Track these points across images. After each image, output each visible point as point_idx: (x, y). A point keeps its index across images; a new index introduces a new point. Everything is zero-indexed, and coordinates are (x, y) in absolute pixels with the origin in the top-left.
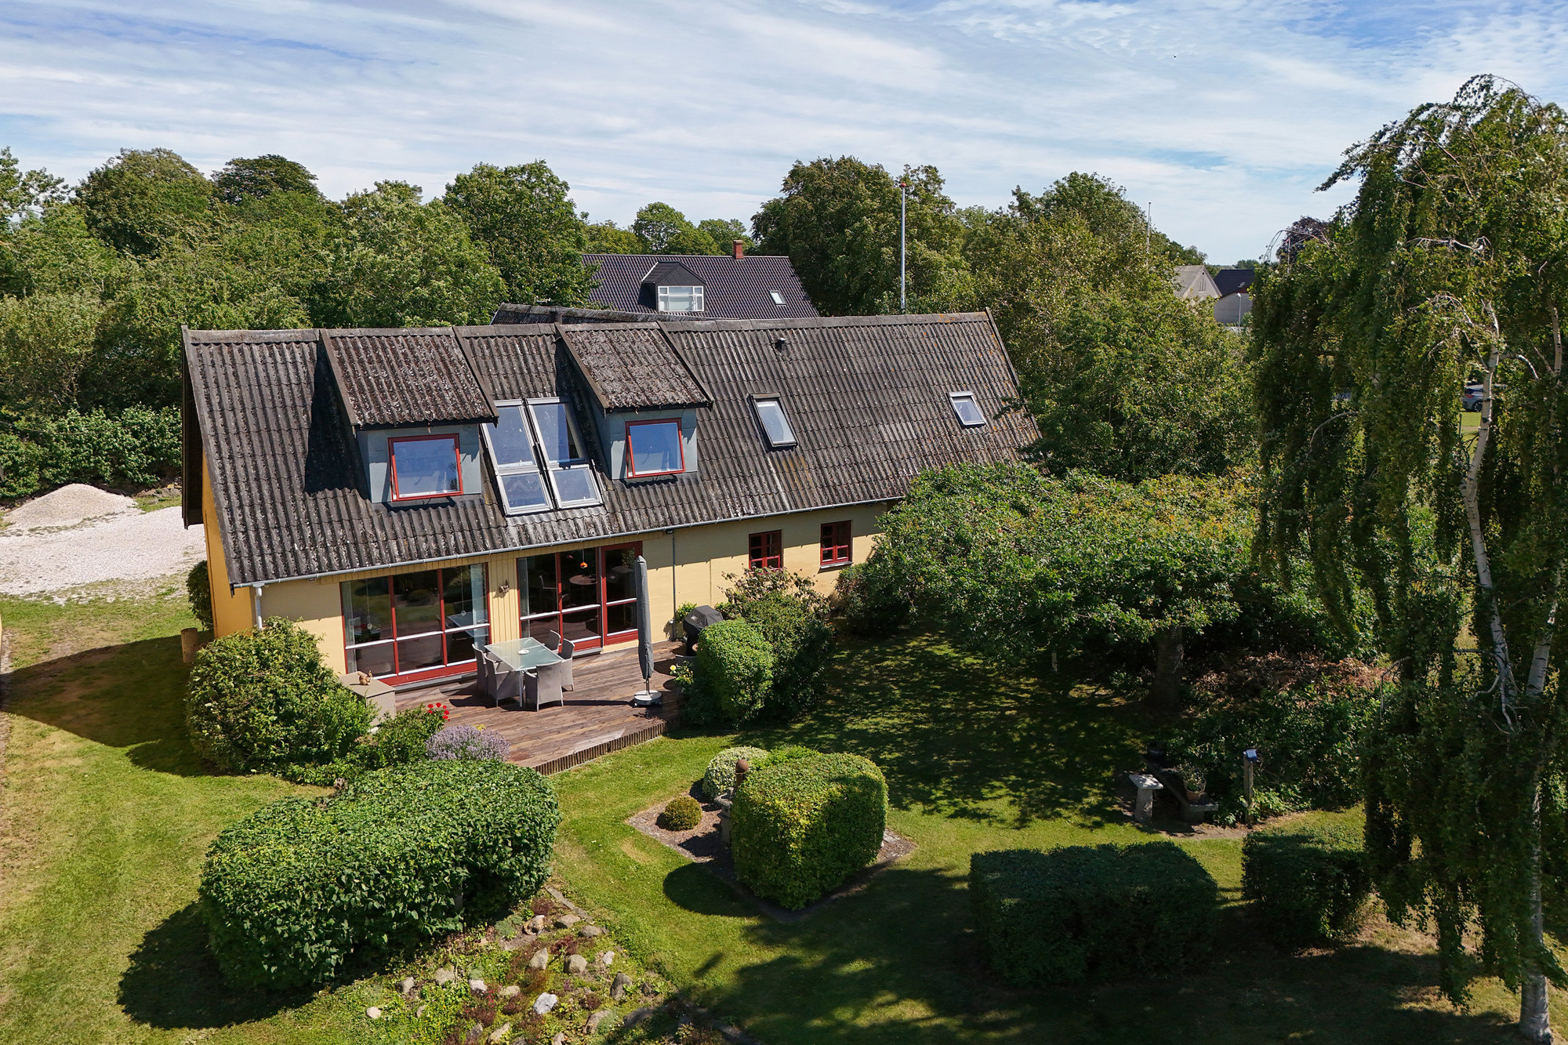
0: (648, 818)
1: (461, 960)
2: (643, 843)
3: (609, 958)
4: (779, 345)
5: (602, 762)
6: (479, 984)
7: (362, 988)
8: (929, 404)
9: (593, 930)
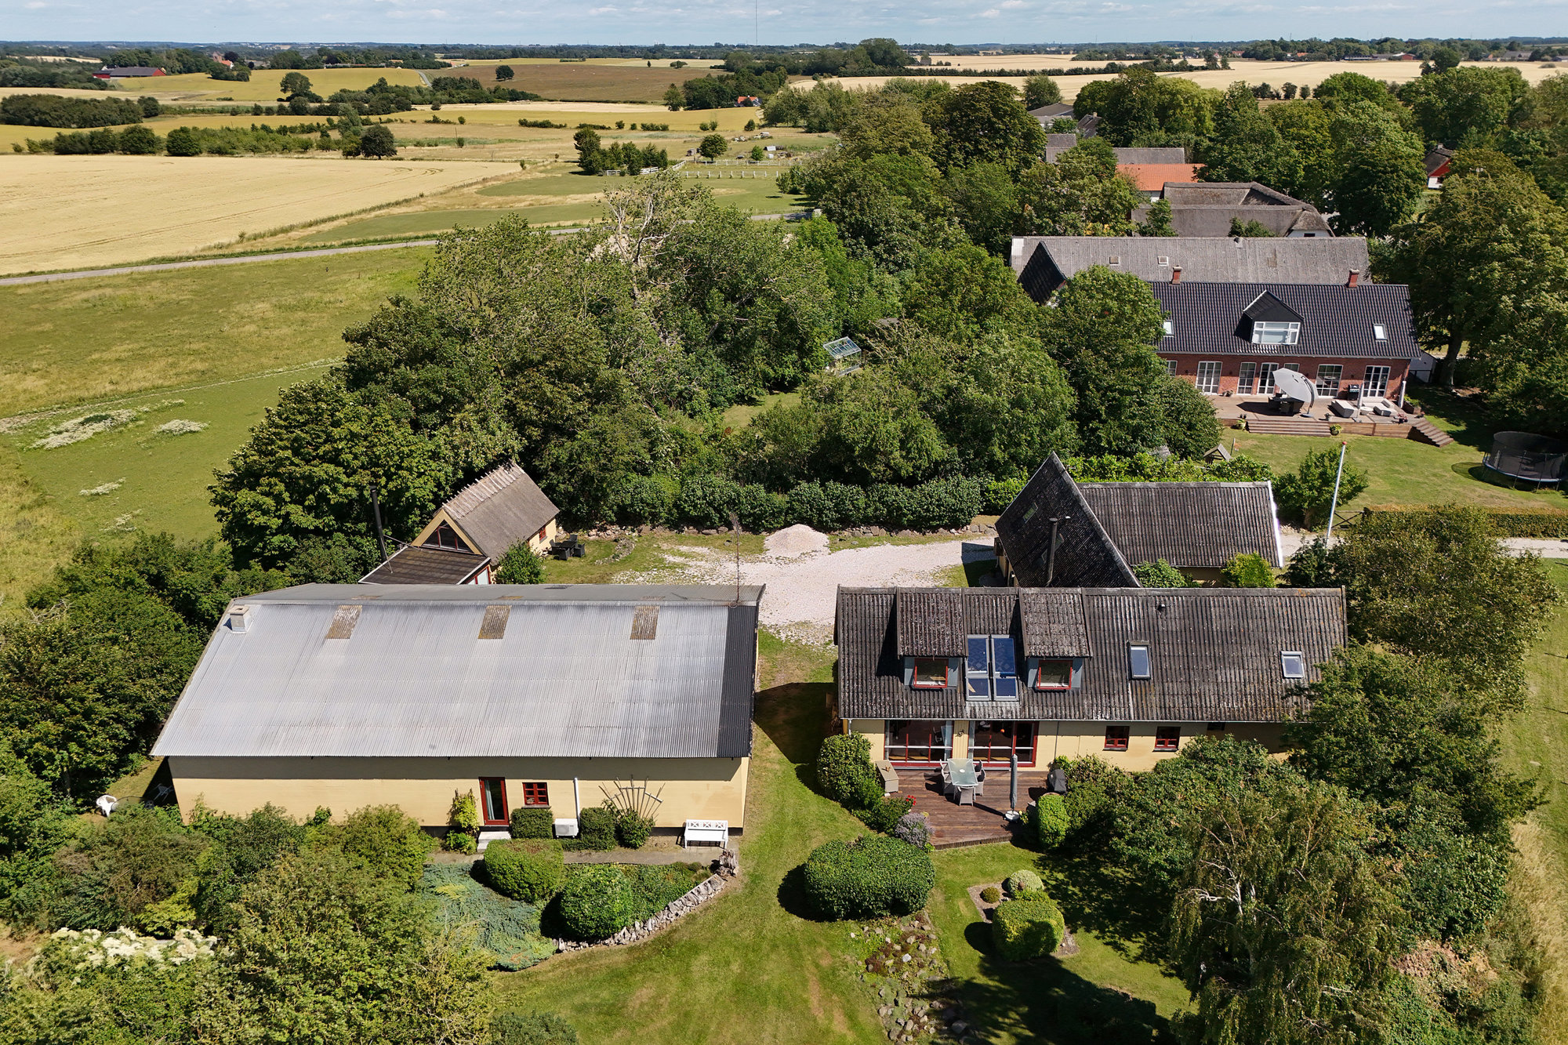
0: (978, 890)
1: (886, 927)
2: (969, 903)
3: (934, 950)
4: (1160, 608)
5: (975, 849)
6: (888, 940)
7: (851, 923)
8: (1263, 659)
9: (933, 936)
